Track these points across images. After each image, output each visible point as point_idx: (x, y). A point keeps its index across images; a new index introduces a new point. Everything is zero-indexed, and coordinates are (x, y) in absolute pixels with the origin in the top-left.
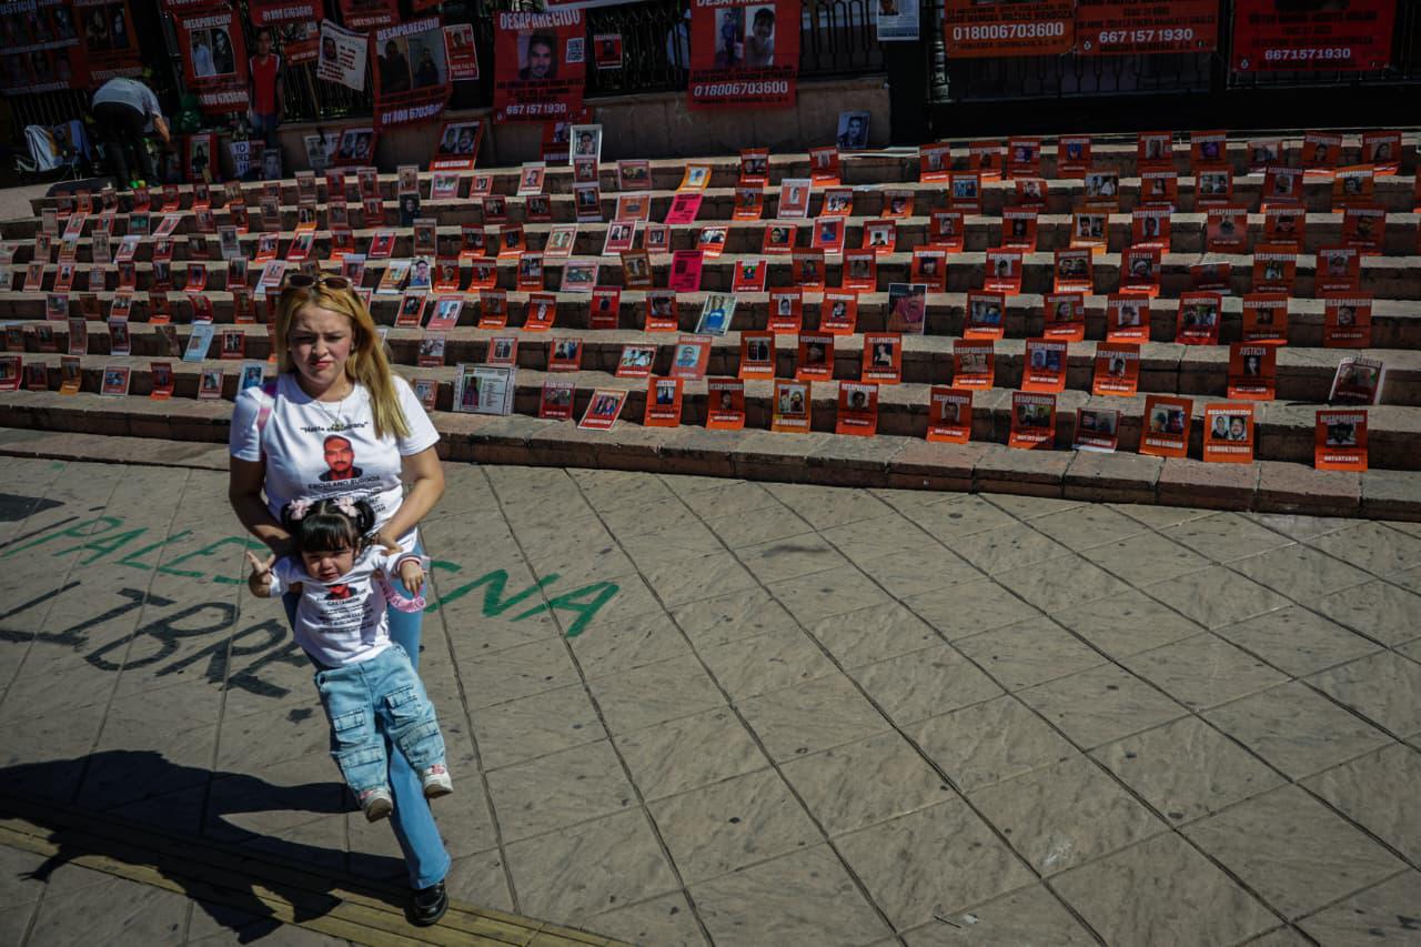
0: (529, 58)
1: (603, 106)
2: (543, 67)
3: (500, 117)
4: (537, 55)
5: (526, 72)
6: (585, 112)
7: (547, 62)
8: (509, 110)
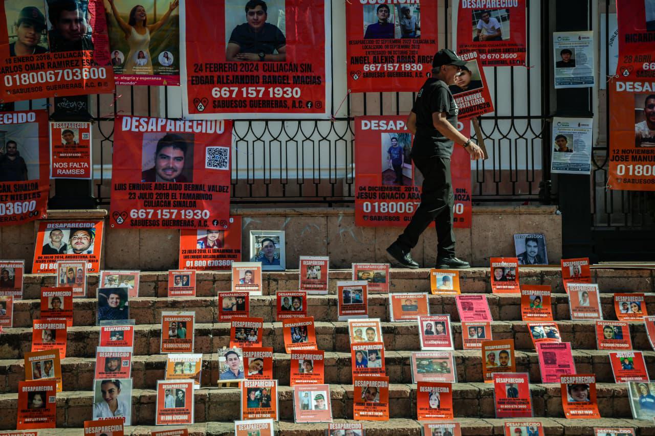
0: (156, 159)
1: (252, 216)
2: (174, 170)
3: (120, 220)
4: (166, 157)
5: (151, 174)
6: (232, 220)
7: (179, 165)
8: (133, 214)
